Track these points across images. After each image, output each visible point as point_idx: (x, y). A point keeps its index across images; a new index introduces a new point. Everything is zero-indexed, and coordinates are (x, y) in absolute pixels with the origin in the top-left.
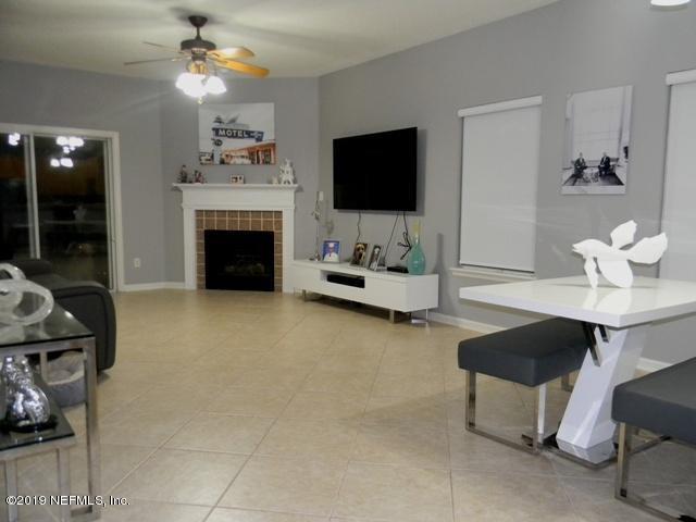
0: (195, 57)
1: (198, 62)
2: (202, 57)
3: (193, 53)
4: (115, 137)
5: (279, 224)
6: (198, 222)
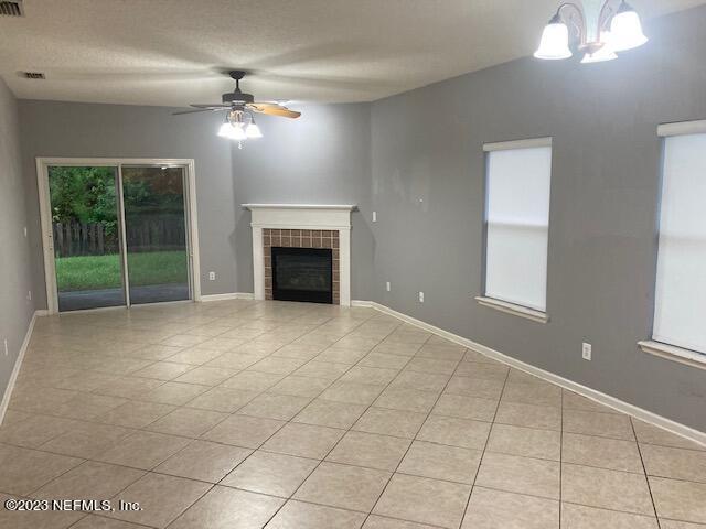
0: (236, 108)
1: (238, 112)
2: (241, 108)
3: (234, 105)
4: (191, 163)
5: (337, 242)
6: (266, 239)
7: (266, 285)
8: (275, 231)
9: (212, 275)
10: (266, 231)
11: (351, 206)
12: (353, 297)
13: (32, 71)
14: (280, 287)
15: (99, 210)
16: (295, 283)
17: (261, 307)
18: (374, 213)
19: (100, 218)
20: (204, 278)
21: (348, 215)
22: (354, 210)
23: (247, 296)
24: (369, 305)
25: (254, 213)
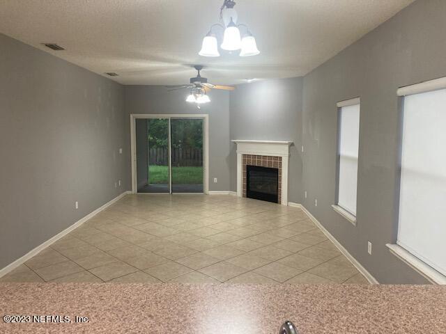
0: (197, 86)
1: (198, 88)
4: (206, 117)
5: (281, 164)
6: (244, 161)
7: (244, 188)
9: (215, 180)
10: (244, 156)
11: (288, 142)
12: (290, 200)
13: (109, 72)
14: (251, 189)
16: (260, 188)
17: (239, 201)
18: (303, 147)
20: (211, 181)
21: (287, 147)
22: (292, 145)
23: (233, 193)
24: (298, 206)
25: (238, 145)
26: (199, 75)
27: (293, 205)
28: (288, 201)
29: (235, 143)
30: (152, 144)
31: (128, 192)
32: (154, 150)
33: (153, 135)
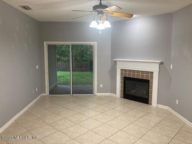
3: (99, 11)
4: (96, 43)
5: (152, 77)
6: (122, 74)
8: (126, 70)
9: (101, 86)
10: (122, 70)
11: (160, 61)
12: (159, 102)
14: (126, 93)
15: (84, 59)
16: (133, 92)
18: (172, 65)
19: (84, 61)
20: (98, 86)
21: (158, 65)
22: (161, 63)
23: (113, 95)
24: (166, 108)
25: (118, 63)
26: (101, 3)
27: (161, 106)
28: (157, 104)
29: (115, 61)
30: (59, 60)
31: (43, 94)
32: (60, 63)
33: (59, 55)
